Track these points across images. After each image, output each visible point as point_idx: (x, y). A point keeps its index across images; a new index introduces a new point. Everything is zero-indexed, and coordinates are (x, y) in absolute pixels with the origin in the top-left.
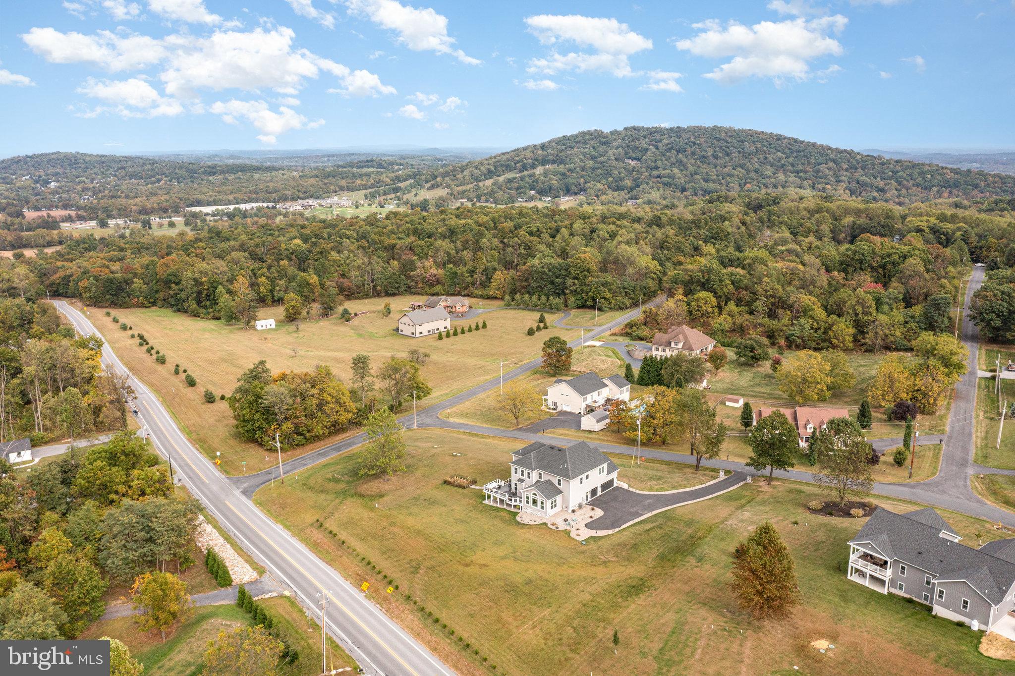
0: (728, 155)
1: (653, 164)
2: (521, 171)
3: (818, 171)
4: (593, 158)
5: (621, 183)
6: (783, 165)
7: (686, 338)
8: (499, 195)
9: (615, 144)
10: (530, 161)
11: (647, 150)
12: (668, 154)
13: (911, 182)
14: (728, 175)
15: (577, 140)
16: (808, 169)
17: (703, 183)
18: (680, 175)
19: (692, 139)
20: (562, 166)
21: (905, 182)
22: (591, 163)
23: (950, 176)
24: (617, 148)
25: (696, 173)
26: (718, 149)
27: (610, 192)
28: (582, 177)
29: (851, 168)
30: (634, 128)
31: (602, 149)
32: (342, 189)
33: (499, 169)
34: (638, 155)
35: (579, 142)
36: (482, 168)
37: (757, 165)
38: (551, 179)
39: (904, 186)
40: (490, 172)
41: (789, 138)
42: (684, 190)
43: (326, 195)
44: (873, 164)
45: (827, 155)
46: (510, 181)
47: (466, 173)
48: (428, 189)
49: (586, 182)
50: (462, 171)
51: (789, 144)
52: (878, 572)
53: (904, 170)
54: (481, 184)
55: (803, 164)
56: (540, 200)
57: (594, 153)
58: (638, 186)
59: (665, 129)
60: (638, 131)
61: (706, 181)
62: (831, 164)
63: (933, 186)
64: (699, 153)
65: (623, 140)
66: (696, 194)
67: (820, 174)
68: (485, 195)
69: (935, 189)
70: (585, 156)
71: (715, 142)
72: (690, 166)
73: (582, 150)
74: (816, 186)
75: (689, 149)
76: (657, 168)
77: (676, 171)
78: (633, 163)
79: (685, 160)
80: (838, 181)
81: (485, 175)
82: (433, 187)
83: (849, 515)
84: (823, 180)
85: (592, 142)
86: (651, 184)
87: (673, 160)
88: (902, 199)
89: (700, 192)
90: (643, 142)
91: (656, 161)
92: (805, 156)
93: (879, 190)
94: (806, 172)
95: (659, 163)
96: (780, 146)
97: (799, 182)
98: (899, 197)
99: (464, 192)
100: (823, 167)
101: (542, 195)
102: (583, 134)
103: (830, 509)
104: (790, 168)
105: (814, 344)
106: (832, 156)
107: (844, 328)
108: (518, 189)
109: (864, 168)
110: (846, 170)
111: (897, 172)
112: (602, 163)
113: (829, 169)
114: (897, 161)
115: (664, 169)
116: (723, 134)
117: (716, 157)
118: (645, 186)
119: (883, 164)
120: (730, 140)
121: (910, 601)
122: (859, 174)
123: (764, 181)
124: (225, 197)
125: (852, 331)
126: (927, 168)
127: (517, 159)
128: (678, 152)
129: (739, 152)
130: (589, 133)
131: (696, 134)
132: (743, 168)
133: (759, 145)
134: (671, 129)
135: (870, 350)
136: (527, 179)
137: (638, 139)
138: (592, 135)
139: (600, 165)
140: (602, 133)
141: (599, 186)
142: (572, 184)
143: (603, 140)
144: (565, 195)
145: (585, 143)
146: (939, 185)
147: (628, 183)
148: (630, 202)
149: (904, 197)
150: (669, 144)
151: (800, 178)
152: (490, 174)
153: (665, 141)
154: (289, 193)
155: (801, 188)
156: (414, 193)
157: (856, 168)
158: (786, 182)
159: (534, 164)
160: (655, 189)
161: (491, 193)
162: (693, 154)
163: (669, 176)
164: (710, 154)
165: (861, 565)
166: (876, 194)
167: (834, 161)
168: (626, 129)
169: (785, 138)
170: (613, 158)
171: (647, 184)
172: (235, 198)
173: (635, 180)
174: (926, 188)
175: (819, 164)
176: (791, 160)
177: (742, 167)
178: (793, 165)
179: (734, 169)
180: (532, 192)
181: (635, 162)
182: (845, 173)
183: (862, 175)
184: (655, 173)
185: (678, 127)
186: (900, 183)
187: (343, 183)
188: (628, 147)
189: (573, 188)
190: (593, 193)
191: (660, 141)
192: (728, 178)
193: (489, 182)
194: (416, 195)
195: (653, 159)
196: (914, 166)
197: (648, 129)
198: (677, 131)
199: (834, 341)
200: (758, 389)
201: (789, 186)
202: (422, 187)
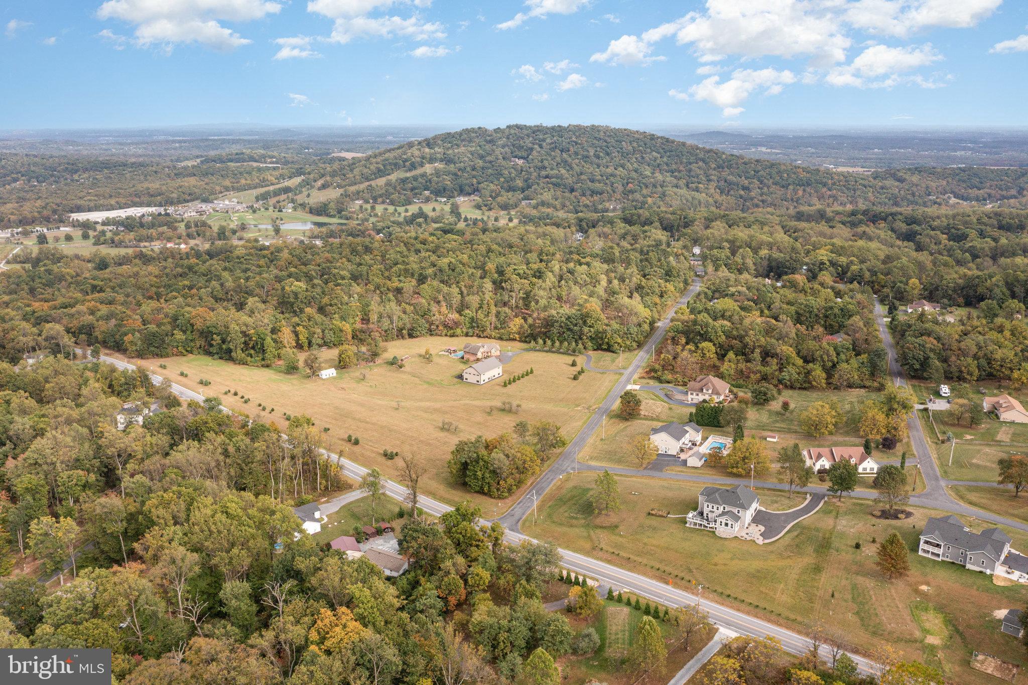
0: (608, 154)
1: (540, 164)
2: (410, 170)
3: (690, 171)
4: (482, 157)
5: (512, 184)
6: (659, 165)
7: (713, 385)
8: (395, 196)
9: (500, 143)
10: (419, 159)
11: (532, 149)
12: (553, 153)
13: (771, 181)
14: (611, 175)
15: (462, 137)
16: (681, 168)
17: (590, 183)
18: (567, 175)
19: (574, 139)
20: (452, 166)
21: (766, 181)
22: (480, 163)
23: (803, 175)
24: (503, 147)
25: (581, 174)
26: (598, 149)
27: (503, 192)
28: (474, 177)
29: (719, 167)
30: (518, 127)
31: (488, 147)
32: (227, 189)
33: (388, 167)
34: (524, 154)
35: (463, 140)
36: (372, 167)
37: (635, 165)
38: (444, 179)
39: (765, 185)
40: (379, 170)
41: (662, 138)
42: (572, 190)
43: (213, 197)
44: (737, 164)
45: (697, 155)
46: (404, 181)
47: (356, 171)
48: (319, 189)
49: (479, 183)
50: (352, 170)
51: (662, 143)
52: (936, 550)
53: (764, 169)
54: (373, 183)
55: (676, 163)
56: (436, 201)
57: (481, 152)
58: (529, 187)
59: (547, 128)
60: (522, 129)
61: (592, 181)
62: (701, 163)
63: (789, 184)
64: (582, 152)
65: (508, 138)
66: (584, 195)
67: (692, 173)
68: (381, 196)
69: (791, 187)
70: (472, 155)
71: (595, 141)
72: (575, 166)
73: (470, 149)
74: (691, 185)
75: (572, 149)
76: (545, 168)
77: (563, 171)
78: (520, 162)
79: (569, 160)
80: (709, 180)
81: (375, 174)
82: (324, 187)
83: (897, 518)
84: (696, 180)
85: (477, 140)
86: (542, 185)
87: (558, 159)
88: (764, 197)
89: (588, 193)
90: (527, 141)
91: (542, 161)
92: (677, 156)
93: (745, 188)
94: (680, 172)
95: (546, 163)
96: (655, 146)
97: (675, 181)
98: (761, 195)
99: (358, 192)
100: (694, 166)
101: (437, 195)
102: (467, 131)
103: (885, 515)
104: (665, 167)
105: (798, 385)
106: (701, 156)
107: (818, 373)
108: (412, 189)
109: (730, 167)
110: (714, 169)
111: (758, 171)
112: (490, 162)
113: (699, 168)
114: (757, 161)
115: (552, 169)
116: (602, 134)
117: (598, 157)
118: (536, 186)
119: (745, 163)
120: (609, 140)
121: (953, 563)
122: (725, 173)
123: (644, 181)
124: (106, 202)
125: (824, 375)
126: (783, 167)
127: (405, 157)
128: (562, 151)
129: (618, 152)
130: (473, 130)
131: (577, 134)
132: (624, 168)
133: (635, 144)
134: (553, 128)
135: (837, 388)
136: (420, 180)
137: (523, 138)
138: (476, 132)
139: (489, 165)
140: (486, 130)
141: (492, 187)
142: (466, 184)
143: (488, 138)
144: (459, 195)
145: (470, 141)
146: (794, 183)
147: (519, 183)
148: (524, 203)
149: (766, 195)
150: (552, 143)
151: (675, 177)
152: (380, 173)
153: (548, 141)
154: (174, 195)
155: (677, 187)
156: (306, 193)
157: (723, 168)
158: (664, 182)
159: (422, 162)
160: (546, 190)
161: (387, 195)
162: (576, 154)
163: (557, 177)
164: (592, 154)
165: (926, 547)
166: (742, 193)
167: (703, 160)
168: (509, 127)
169: (658, 138)
170: (500, 157)
171: (538, 184)
172: (117, 202)
173: (526, 181)
174: (783, 187)
175: (690, 163)
176: (665, 159)
177: (623, 166)
178: (667, 164)
179: (616, 169)
180: (427, 193)
181: (522, 161)
182: (714, 172)
183: (729, 175)
184: (544, 173)
185: (559, 126)
186: (761, 182)
187: (227, 183)
188: (513, 145)
189: (467, 188)
190: (488, 193)
191: (544, 140)
192: (612, 178)
193: (381, 181)
194: (308, 196)
195: (540, 159)
196: (772, 165)
197: (530, 127)
198: (558, 131)
199: (814, 383)
200: (777, 425)
201: (667, 186)
202: (312, 187)
